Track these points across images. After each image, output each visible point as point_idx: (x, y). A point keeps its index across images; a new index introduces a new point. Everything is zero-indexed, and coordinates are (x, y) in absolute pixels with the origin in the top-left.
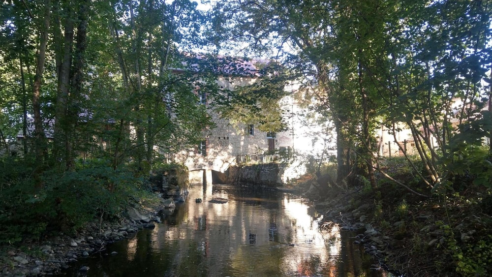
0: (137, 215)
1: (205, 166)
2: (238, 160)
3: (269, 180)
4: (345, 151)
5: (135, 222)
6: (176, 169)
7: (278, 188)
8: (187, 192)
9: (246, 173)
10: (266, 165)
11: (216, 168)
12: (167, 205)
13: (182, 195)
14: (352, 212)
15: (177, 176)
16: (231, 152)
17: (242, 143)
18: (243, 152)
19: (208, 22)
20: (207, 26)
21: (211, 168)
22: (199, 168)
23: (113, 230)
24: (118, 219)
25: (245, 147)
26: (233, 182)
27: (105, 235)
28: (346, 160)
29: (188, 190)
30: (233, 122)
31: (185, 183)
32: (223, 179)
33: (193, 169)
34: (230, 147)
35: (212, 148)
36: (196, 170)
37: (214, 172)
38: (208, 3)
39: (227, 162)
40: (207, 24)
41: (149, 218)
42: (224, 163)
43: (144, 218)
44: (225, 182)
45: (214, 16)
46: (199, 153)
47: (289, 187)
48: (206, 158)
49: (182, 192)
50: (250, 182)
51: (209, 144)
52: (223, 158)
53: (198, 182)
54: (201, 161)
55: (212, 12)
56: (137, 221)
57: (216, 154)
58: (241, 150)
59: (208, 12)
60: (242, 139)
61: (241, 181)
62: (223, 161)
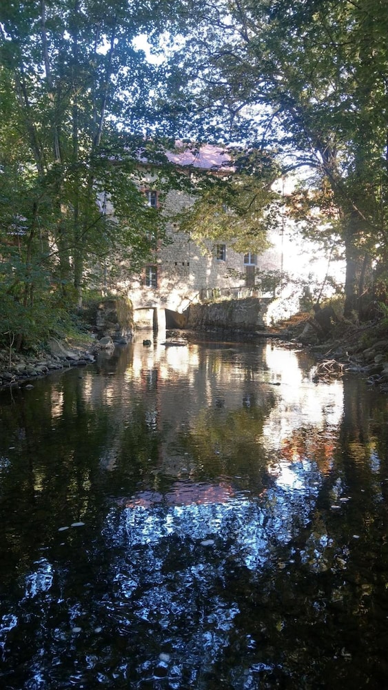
0: (61, 350)
1: (155, 303)
2: (202, 296)
3: (246, 322)
4: (358, 275)
5: (58, 358)
6: (115, 300)
7: (258, 332)
8: (131, 335)
9: (213, 313)
10: (242, 301)
11: (172, 307)
12: (103, 345)
13: (124, 337)
14: (364, 351)
15: (116, 310)
16: (192, 284)
17: (209, 272)
18: (209, 285)
19: (160, 84)
20: (159, 90)
21: (164, 306)
22: (147, 305)
23: (27, 364)
24: (34, 352)
25: (213, 277)
26: (195, 327)
27: (17, 369)
28: (358, 287)
29: (133, 332)
30: (196, 237)
31: (127, 322)
32: (181, 322)
33: (140, 307)
34: (192, 277)
35: (166, 277)
36: (143, 309)
37: (168, 313)
38: (161, 54)
39: (186, 298)
40: (159, 86)
41: (79, 355)
42: (182, 299)
43: (71, 355)
44: (184, 326)
45: (170, 74)
46: (148, 285)
47: (274, 331)
48: (157, 291)
49: (124, 333)
50: (219, 326)
51: (162, 271)
52: (181, 292)
53: (145, 326)
54: (150, 296)
55: (167, 67)
56: (61, 358)
57: (171, 286)
58: (207, 281)
59: (160, 66)
60: (208, 266)
61: (206, 324)
62: (181, 297)
